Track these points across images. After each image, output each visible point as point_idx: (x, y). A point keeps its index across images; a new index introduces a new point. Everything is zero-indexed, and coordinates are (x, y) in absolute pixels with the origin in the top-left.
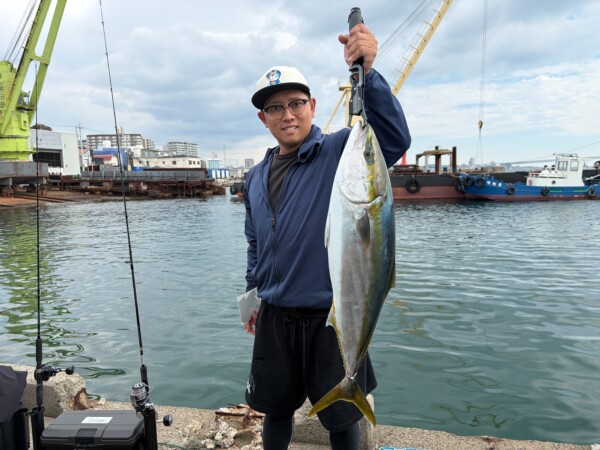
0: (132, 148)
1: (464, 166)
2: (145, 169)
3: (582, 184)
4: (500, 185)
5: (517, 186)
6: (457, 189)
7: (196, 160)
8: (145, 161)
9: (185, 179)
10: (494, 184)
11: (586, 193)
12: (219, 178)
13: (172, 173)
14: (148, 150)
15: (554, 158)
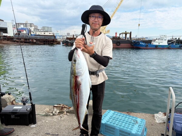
0: (31, 28)
1: (134, 37)
2: (35, 35)
3: (167, 44)
4: (144, 44)
5: (149, 44)
6: (131, 45)
7: (51, 33)
8: (35, 32)
9: (48, 39)
10: (142, 44)
11: (168, 47)
12: (59, 39)
13: (43, 37)
14: (36, 29)
15: (160, 36)
